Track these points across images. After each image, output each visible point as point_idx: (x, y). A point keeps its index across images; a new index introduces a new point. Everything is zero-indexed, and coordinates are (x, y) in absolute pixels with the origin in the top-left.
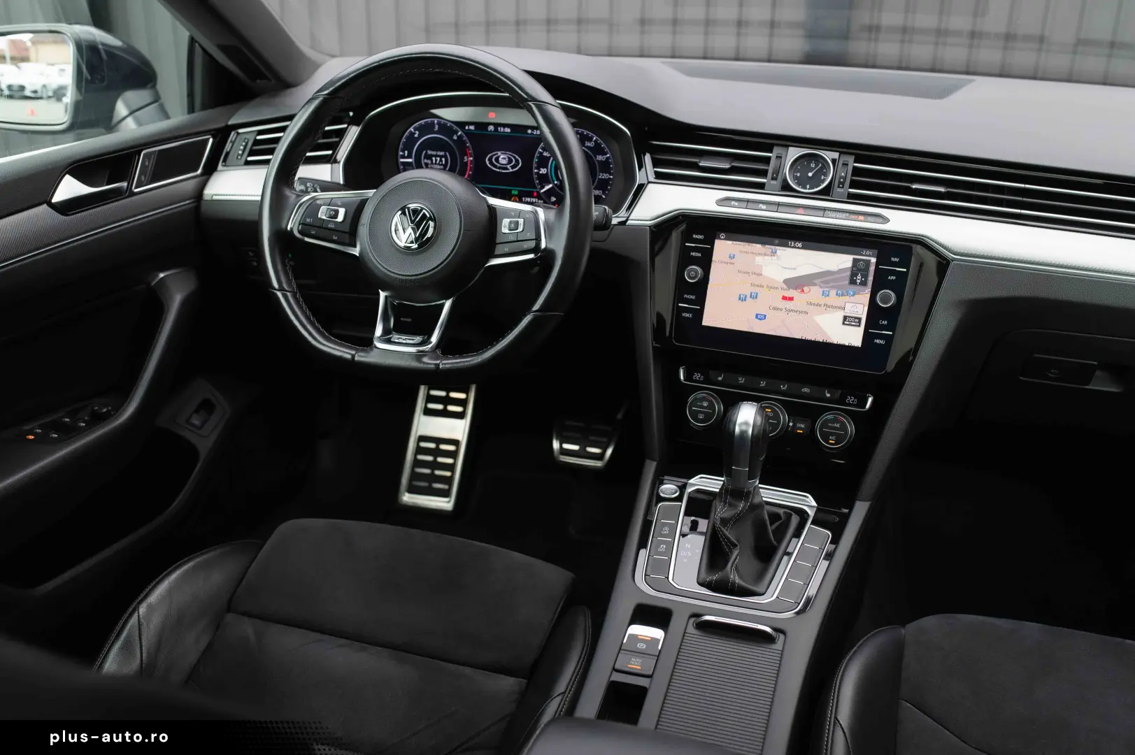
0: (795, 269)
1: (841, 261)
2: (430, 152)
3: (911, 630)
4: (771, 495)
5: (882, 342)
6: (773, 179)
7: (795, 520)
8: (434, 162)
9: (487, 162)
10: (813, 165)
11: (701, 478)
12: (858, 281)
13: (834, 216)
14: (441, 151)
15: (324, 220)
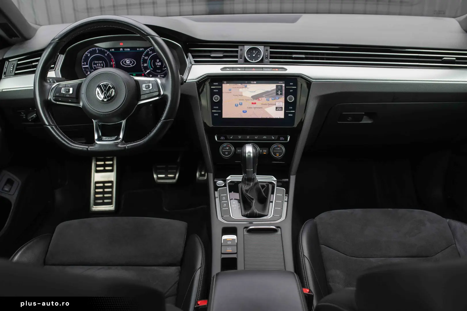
0: (255, 92)
1: (271, 87)
2: (95, 62)
3: (317, 219)
4: (261, 179)
5: (291, 115)
6: (241, 58)
7: (270, 186)
8: (98, 66)
9: (121, 64)
10: (254, 52)
11: (231, 176)
12: (279, 93)
13: (266, 70)
14: (101, 61)
15: (64, 93)
